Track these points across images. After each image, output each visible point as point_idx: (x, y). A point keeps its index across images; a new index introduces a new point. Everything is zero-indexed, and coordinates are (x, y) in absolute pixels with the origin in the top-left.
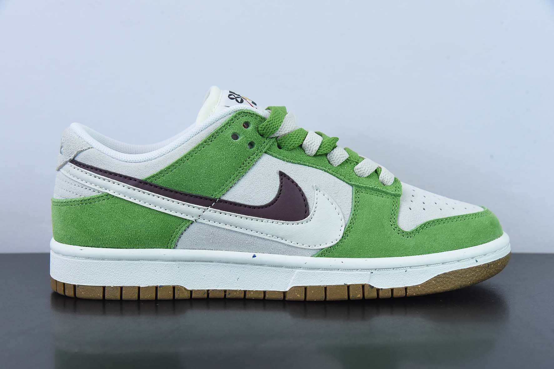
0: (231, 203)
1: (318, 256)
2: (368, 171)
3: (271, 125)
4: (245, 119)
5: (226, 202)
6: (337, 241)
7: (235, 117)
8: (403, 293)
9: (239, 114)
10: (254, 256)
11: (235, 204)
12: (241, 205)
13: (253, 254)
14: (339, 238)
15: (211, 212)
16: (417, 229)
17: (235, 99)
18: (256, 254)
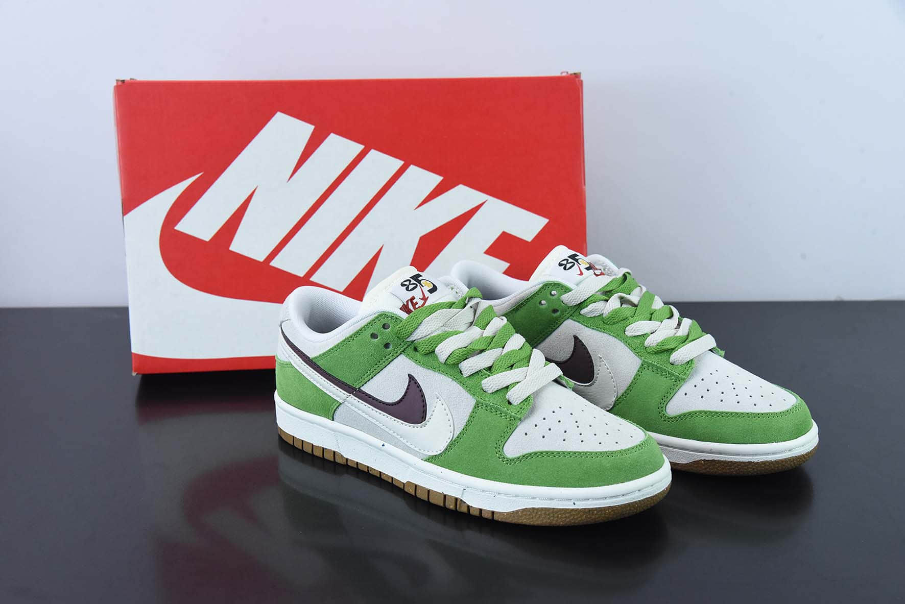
0: (367, 395)
1: (426, 461)
2: (493, 388)
3: (401, 331)
4: (384, 321)
5: (364, 393)
6: (441, 452)
7: (377, 318)
8: (489, 516)
9: (381, 315)
10: (383, 445)
11: (370, 396)
12: (374, 398)
13: (382, 443)
14: (443, 449)
15: (352, 399)
16: (520, 457)
17: (405, 287)
18: (386, 444)
